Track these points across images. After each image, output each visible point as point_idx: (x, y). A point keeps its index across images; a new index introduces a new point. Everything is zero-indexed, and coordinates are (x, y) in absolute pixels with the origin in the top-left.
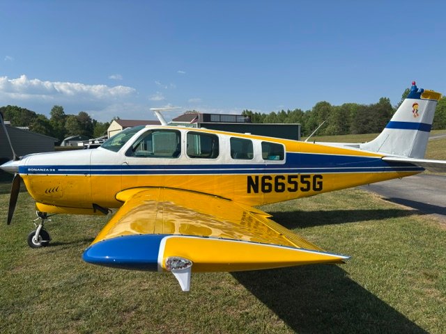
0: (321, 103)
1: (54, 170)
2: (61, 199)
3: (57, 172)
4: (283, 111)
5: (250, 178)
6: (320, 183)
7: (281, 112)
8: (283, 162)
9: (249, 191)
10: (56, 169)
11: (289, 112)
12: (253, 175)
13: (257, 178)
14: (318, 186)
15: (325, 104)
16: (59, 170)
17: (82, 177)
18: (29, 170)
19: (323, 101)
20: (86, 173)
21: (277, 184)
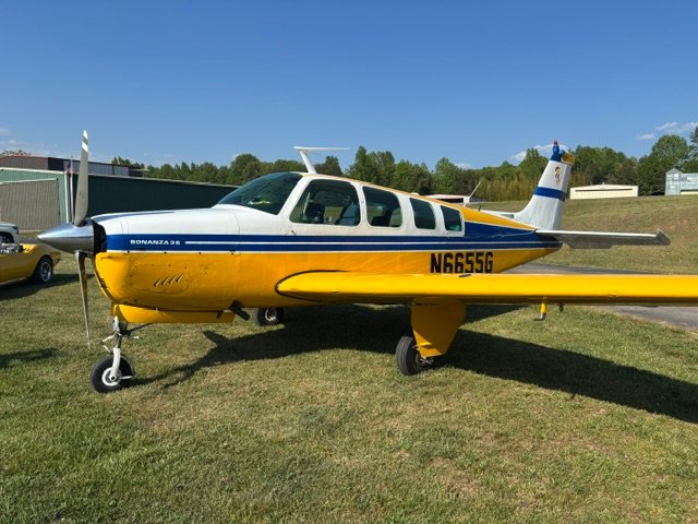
0: (245, 156)
1: (178, 243)
2: (182, 295)
3: (183, 247)
4: (184, 164)
5: (433, 255)
6: (491, 263)
7: (180, 165)
8: (461, 234)
9: (432, 271)
10: (182, 241)
11: (193, 165)
12: (436, 252)
13: (440, 255)
14: (489, 268)
15: (249, 158)
16: (187, 243)
17: (226, 255)
18: (132, 242)
19: (248, 153)
20: (232, 248)
21: (458, 264)
